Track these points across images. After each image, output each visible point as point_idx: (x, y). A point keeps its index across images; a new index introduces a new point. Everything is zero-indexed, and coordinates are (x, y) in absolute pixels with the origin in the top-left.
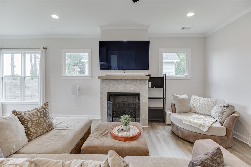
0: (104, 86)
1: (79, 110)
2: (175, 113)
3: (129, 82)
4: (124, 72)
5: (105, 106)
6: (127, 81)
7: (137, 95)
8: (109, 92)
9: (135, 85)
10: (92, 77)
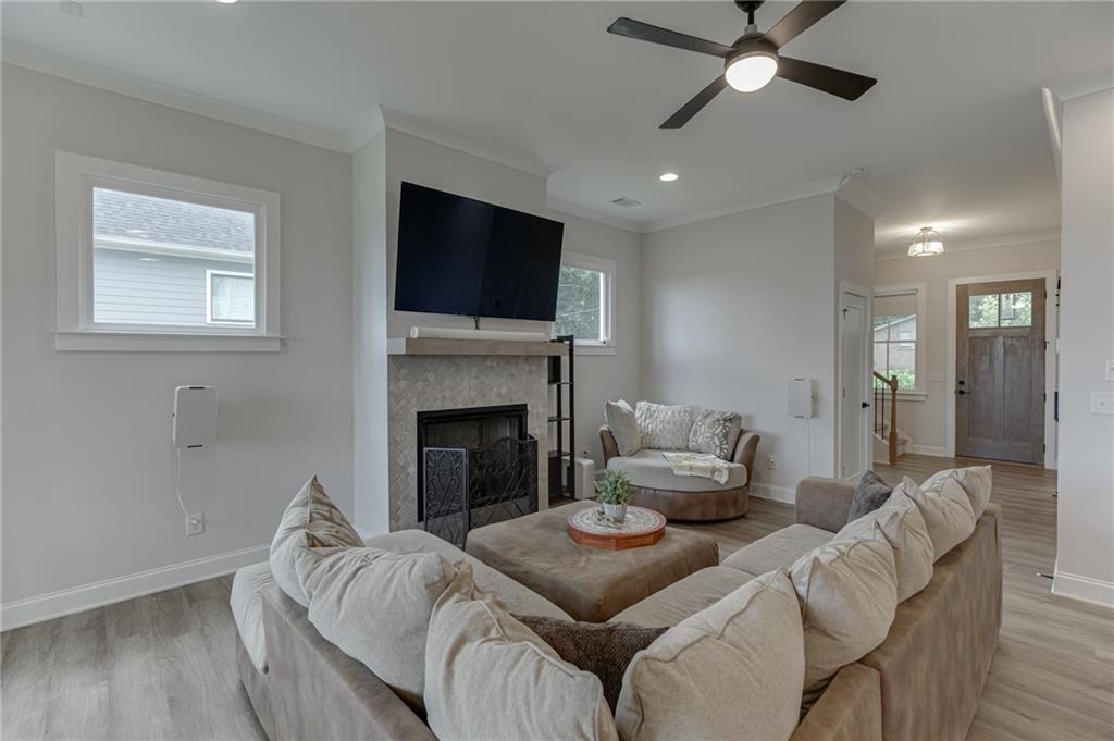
0: (402, 384)
1: (203, 532)
2: (619, 455)
3: (494, 364)
4: (477, 328)
5: (408, 474)
6: (488, 363)
7: (517, 414)
8: (425, 410)
9: (513, 376)
10: (282, 340)
